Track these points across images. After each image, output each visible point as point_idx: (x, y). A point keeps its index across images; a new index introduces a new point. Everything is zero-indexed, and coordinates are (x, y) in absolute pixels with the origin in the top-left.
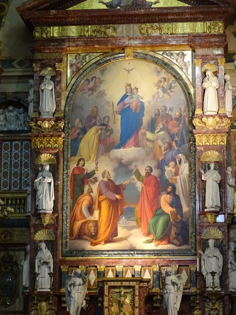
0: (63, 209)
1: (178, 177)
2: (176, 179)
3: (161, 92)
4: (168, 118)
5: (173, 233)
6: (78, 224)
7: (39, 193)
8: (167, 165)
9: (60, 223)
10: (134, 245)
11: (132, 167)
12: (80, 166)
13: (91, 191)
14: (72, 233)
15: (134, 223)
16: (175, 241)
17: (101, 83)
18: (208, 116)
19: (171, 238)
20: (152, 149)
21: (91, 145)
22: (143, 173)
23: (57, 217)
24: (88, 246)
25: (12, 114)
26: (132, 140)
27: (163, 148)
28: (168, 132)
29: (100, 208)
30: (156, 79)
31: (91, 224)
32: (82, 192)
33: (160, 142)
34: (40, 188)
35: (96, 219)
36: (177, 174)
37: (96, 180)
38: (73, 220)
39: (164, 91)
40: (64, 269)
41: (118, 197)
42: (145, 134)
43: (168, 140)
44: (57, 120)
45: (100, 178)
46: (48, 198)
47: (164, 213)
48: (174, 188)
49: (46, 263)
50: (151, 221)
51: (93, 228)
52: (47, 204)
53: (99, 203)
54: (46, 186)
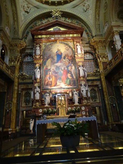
0: (42, 78)
1: (72, 70)
2: (71, 70)
3: (66, 51)
4: (68, 56)
5: (72, 83)
6: (46, 82)
7: (36, 73)
8: (69, 67)
9: (42, 81)
10: (62, 87)
11: (60, 68)
12: (47, 68)
13: (49, 74)
14: (45, 84)
15: (61, 81)
16: (73, 85)
17: (51, 49)
18: (79, 54)
19: (71, 84)
20: (65, 63)
21: (49, 63)
22: (63, 69)
23: (41, 80)
24: (49, 88)
25: (29, 58)
26: (59, 61)
27: (67, 63)
28: (69, 59)
29: (52, 78)
30: (65, 48)
31: (50, 82)
32: (47, 74)
33: (67, 62)
34: (36, 72)
35: (51, 80)
36: (71, 69)
37: (51, 71)
38: (45, 81)
39: (67, 50)
40: (43, 93)
41: (57, 75)
42: (63, 60)
43: (69, 61)
44: (40, 56)
45: (52, 70)
46: (38, 75)
47: (69, 78)
48: (71, 72)
49: (38, 91)
50: (66, 81)
51: (50, 83)
52: (38, 76)
53: (52, 76)
54: (38, 72)
